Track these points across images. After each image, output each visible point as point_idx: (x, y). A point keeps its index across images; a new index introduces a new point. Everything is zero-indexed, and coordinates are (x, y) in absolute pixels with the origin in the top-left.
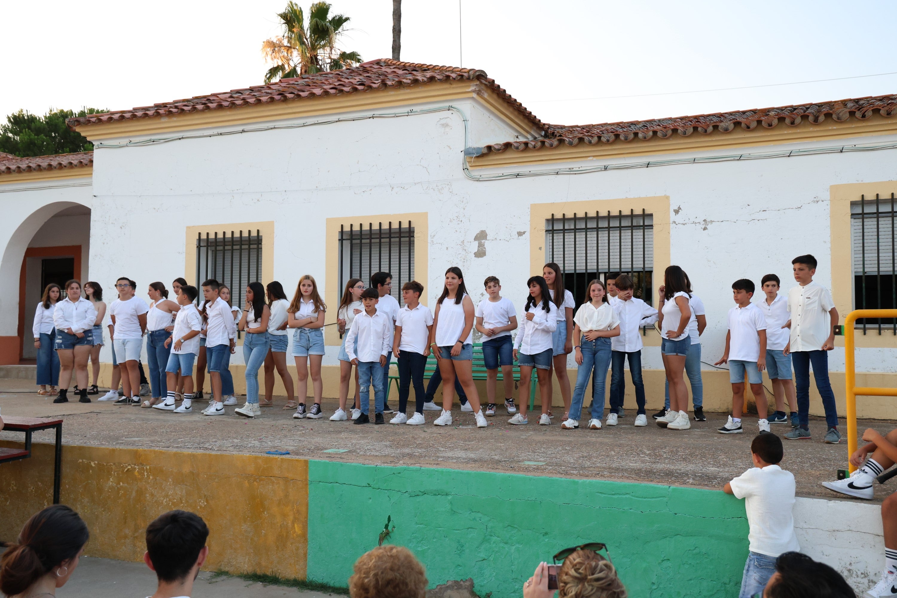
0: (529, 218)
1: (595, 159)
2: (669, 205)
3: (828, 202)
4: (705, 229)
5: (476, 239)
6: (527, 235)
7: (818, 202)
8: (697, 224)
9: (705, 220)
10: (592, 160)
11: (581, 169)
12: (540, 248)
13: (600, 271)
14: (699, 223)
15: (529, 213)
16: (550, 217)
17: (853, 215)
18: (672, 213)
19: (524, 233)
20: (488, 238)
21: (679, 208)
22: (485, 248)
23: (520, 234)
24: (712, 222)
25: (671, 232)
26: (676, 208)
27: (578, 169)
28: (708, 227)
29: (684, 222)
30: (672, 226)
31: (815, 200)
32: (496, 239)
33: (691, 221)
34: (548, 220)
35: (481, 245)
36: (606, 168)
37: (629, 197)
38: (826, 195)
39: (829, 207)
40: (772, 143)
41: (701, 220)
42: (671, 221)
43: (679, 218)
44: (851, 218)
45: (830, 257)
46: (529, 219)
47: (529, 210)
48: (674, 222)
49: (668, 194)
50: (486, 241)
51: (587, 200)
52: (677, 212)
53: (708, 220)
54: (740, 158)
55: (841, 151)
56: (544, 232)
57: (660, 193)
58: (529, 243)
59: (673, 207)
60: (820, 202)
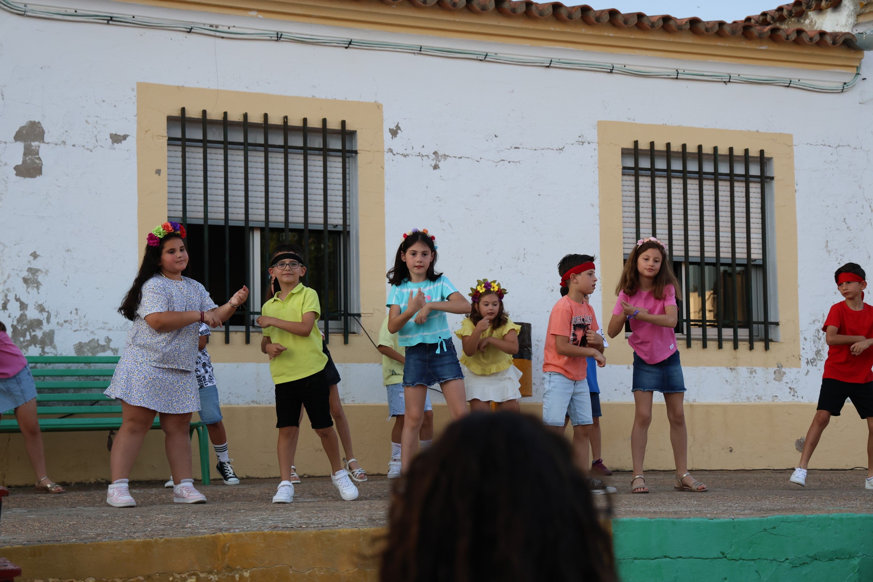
0: (134, 110)
1: (260, 16)
2: (382, 120)
3: (595, 146)
4: (436, 167)
5: (19, 136)
6: (131, 143)
7: (583, 143)
8: (425, 158)
9: (435, 153)
10: (252, 17)
11: (232, 30)
12: (158, 172)
13: (251, 224)
14: (428, 156)
15: (134, 99)
18: (387, 135)
19: (125, 137)
20: (47, 138)
21: (398, 127)
22: (39, 159)
23: (117, 139)
24: (446, 156)
25: (386, 167)
26: (393, 127)
27: (226, 29)
28: (440, 164)
29: (406, 153)
30: (388, 156)
31: (580, 139)
32: (64, 143)
33: (417, 150)
34: (171, 120)
35: (28, 152)
36: (279, 37)
37: (317, 96)
38: (592, 135)
39: (596, 153)
40: (528, 43)
41: (429, 151)
42: (386, 148)
43: (396, 144)
44: (623, 174)
45: (598, 228)
46: (135, 112)
47: (135, 93)
48: (391, 150)
49: (380, 101)
50: (42, 145)
51: (245, 90)
52: (394, 133)
53: (440, 153)
54: (485, 58)
55: (611, 72)
56: (164, 141)
57: (368, 98)
58: (134, 159)
59: (389, 124)
60: (586, 144)
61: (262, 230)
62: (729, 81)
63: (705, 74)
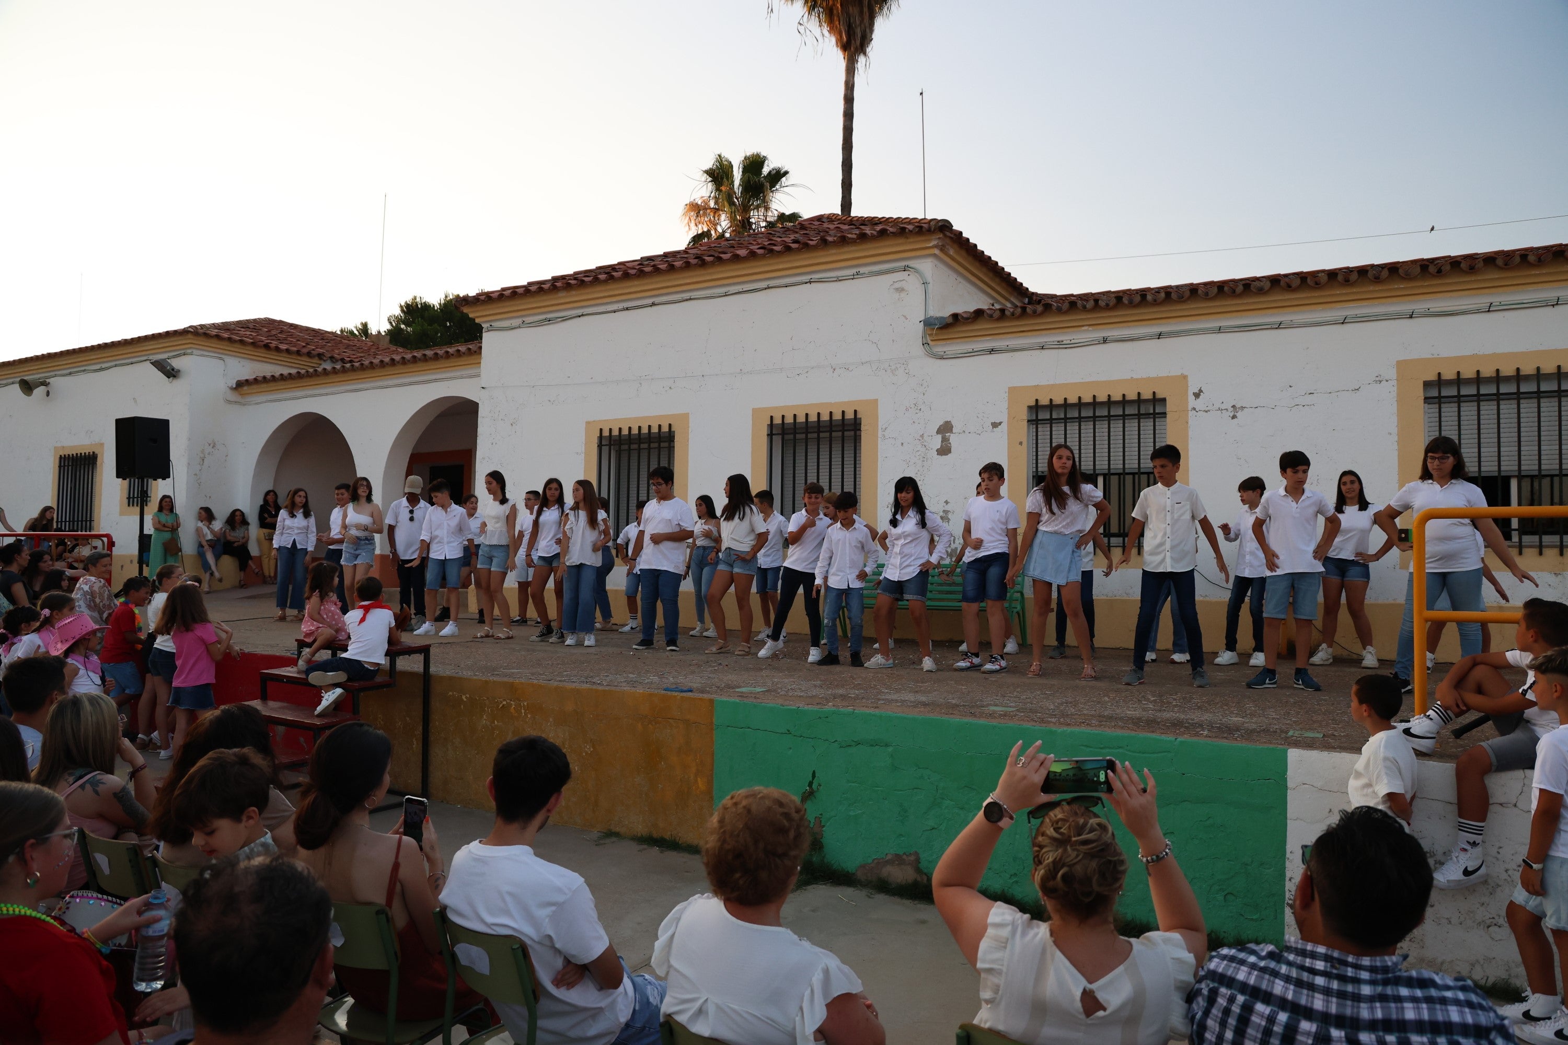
0: (1006, 405)
1: (1090, 329)
2: (1187, 386)
3: (1395, 382)
4: (1234, 417)
5: (938, 432)
6: (1004, 427)
7: (1381, 381)
8: (1224, 411)
9: (1234, 406)
10: (1087, 330)
11: (1073, 341)
12: (1021, 443)
13: (1097, 472)
14: (1227, 409)
15: (1007, 398)
16: (1033, 404)
17: (1427, 400)
18: (1191, 398)
19: (1000, 423)
20: (954, 430)
21: (1201, 391)
22: (950, 443)
23: (995, 425)
24: (1242, 408)
25: (1190, 422)
26: (1197, 391)
27: (1069, 342)
28: (1238, 415)
29: (1207, 409)
30: (1192, 413)
31: (1377, 379)
32: (964, 431)
33: (1217, 406)
34: (1030, 407)
35: (945, 440)
36: (1105, 341)
37: (1135, 377)
38: (1392, 373)
39: (1395, 388)
40: (1321, 307)
41: (1228, 406)
42: (1190, 408)
43: (1200, 404)
44: (1425, 403)
45: (1396, 453)
46: (1006, 407)
47: (1007, 394)
48: (1194, 409)
49: (1186, 373)
50: (952, 435)
51: (1082, 381)
52: (1197, 395)
53: (1238, 406)
54: (1279, 326)
55: (1411, 317)
56: (1025, 423)
57: (1175, 372)
58: (1006, 437)
59: (1193, 389)
60: (1384, 383)
61: (1105, 475)
62: (1557, 304)
63: (1524, 301)
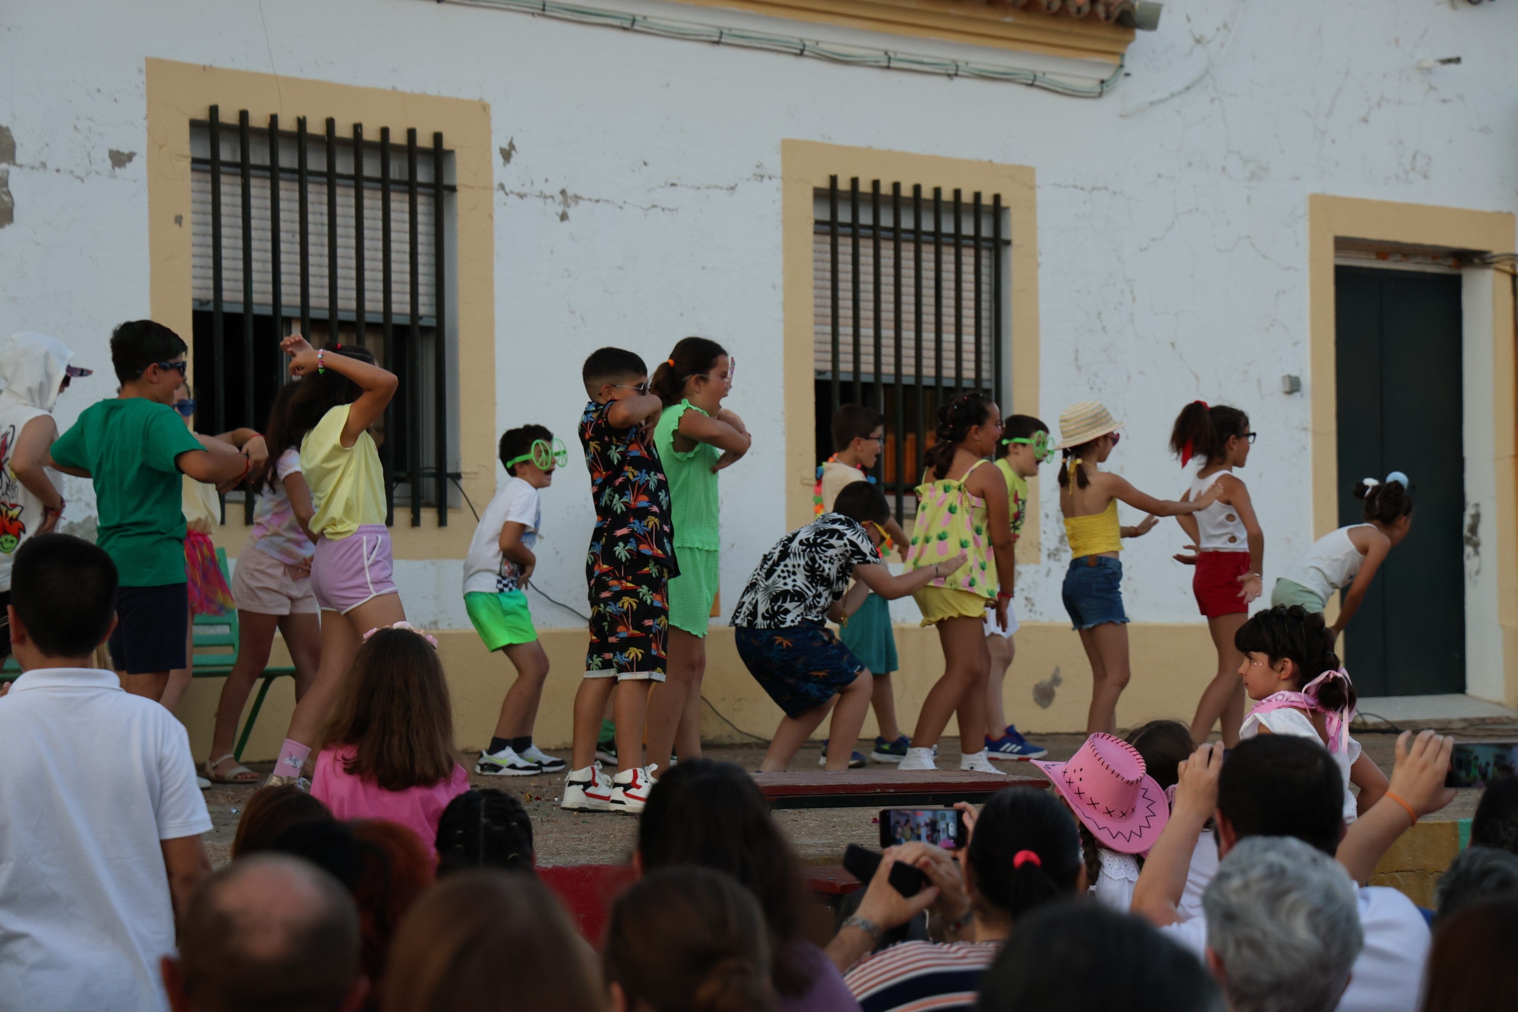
0: (142, 108)
2: (490, 133)
3: (777, 183)
4: (564, 217)
6: (138, 168)
7: (762, 177)
8: (549, 201)
9: (563, 192)
12: (179, 220)
13: (284, 312)
14: (552, 197)
15: (143, 88)
16: (205, 115)
18: (498, 159)
19: (130, 157)
20: (20, 157)
21: (512, 146)
22: (9, 194)
23: (120, 159)
24: (577, 198)
25: (496, 216)
26: (505, 146)
28: (571, 212)
29: (523, 191)
30: (498, 196)
31: (759, 171)
32: (44, 165)
33: (539, 187)
34: (195, 125)
37: (400, 88)
38: (774, 164)
39: (779, 196)
41: (554, 188)
42: (496, 184)
43: (511, 176)
44: (816, 233)
45: (781, 326)
46: (144, 112)
47: (144, 78)
48: (502, 187)
49: (486, 99)
50: (13, 170)
52: (507, 155)
53: (570, 192)
54: (631, 26)
55: (801, 54)
56: (187, 164)
57: (470, 94)
58: (144, 197)
59: (499, 141)
60: (766, 180)
62: (956, 75)
63: (926, 60)
